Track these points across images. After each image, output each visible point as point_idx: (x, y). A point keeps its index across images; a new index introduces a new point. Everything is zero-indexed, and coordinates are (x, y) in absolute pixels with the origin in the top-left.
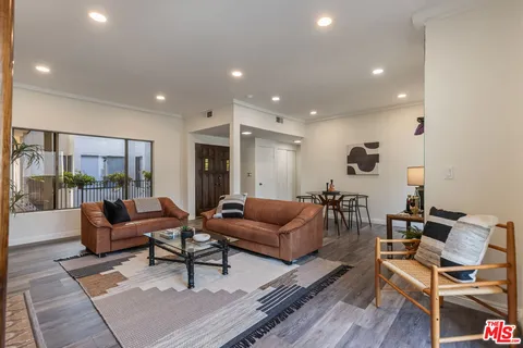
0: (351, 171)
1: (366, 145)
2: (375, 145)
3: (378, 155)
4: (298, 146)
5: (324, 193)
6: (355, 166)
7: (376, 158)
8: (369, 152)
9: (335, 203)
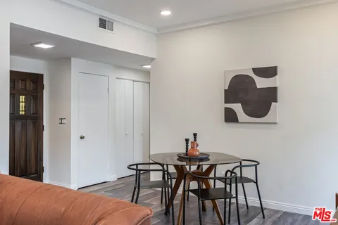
0: (230, 117)
1: (256, 71)
2: (270, 72)
3: (275, 89)
4: (148, 73)
5: (180, 158)
6: (237, 108)
7: (272, 94)
8: (261, 83)
9: (201, 177)
